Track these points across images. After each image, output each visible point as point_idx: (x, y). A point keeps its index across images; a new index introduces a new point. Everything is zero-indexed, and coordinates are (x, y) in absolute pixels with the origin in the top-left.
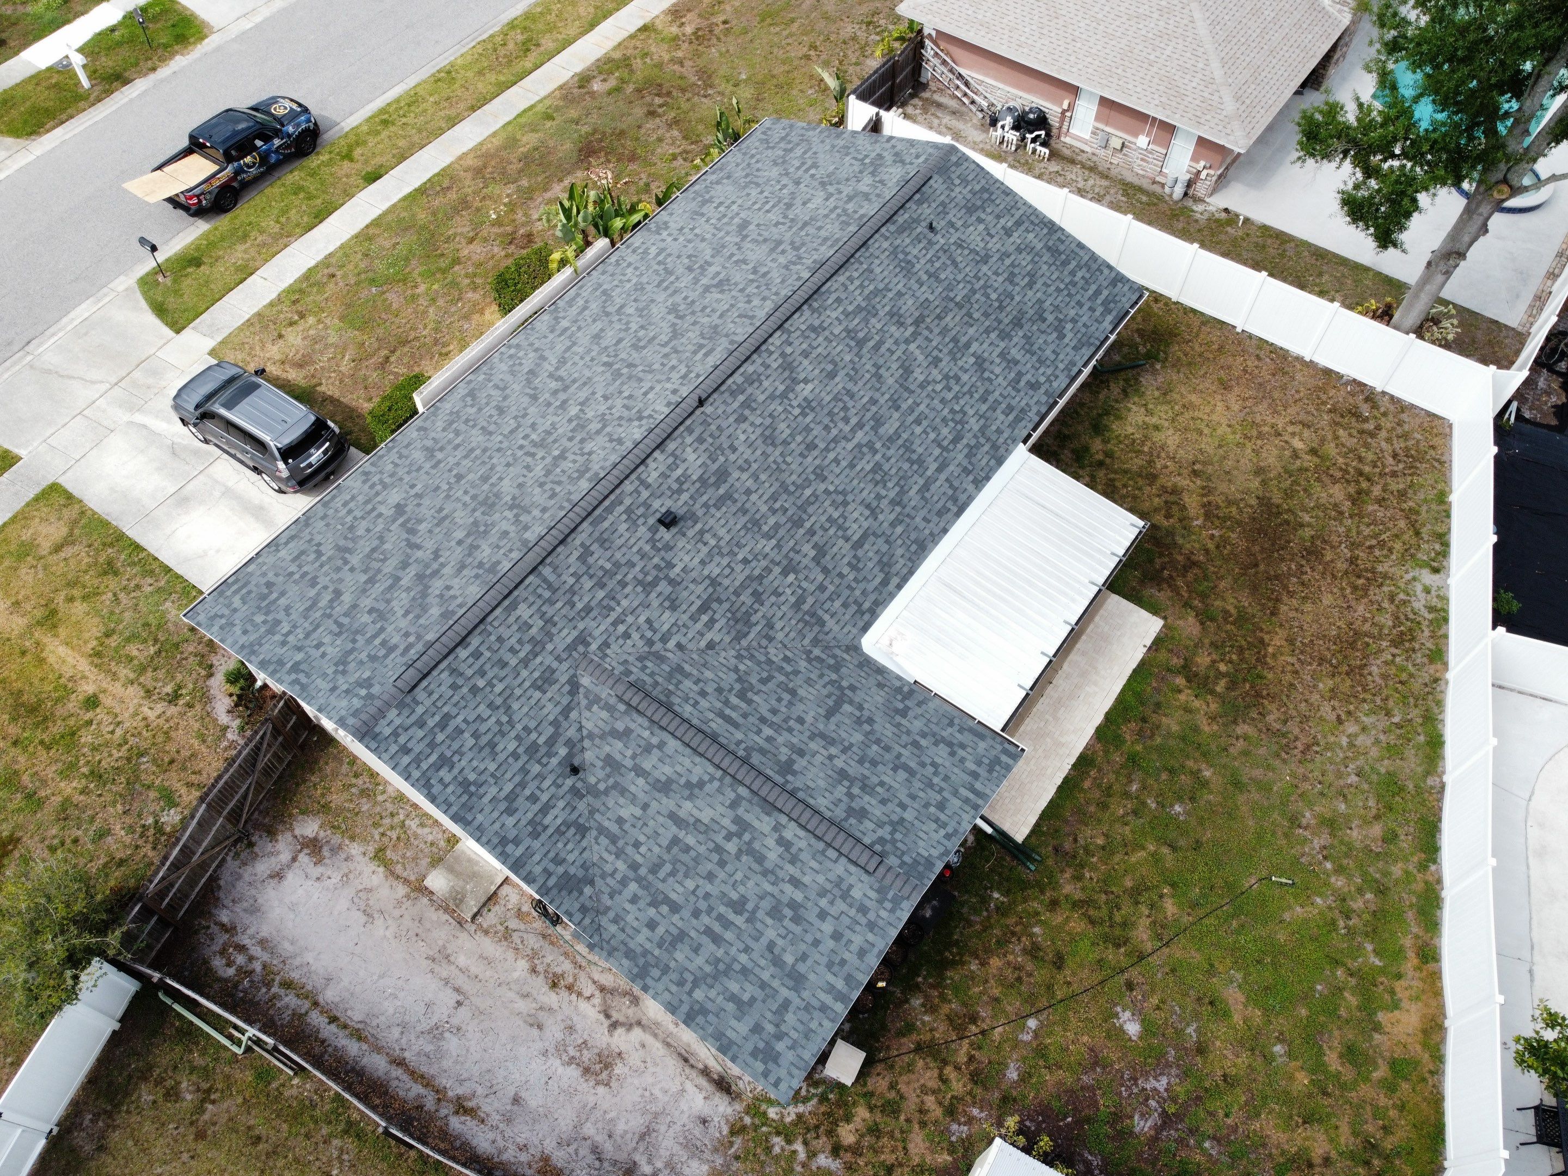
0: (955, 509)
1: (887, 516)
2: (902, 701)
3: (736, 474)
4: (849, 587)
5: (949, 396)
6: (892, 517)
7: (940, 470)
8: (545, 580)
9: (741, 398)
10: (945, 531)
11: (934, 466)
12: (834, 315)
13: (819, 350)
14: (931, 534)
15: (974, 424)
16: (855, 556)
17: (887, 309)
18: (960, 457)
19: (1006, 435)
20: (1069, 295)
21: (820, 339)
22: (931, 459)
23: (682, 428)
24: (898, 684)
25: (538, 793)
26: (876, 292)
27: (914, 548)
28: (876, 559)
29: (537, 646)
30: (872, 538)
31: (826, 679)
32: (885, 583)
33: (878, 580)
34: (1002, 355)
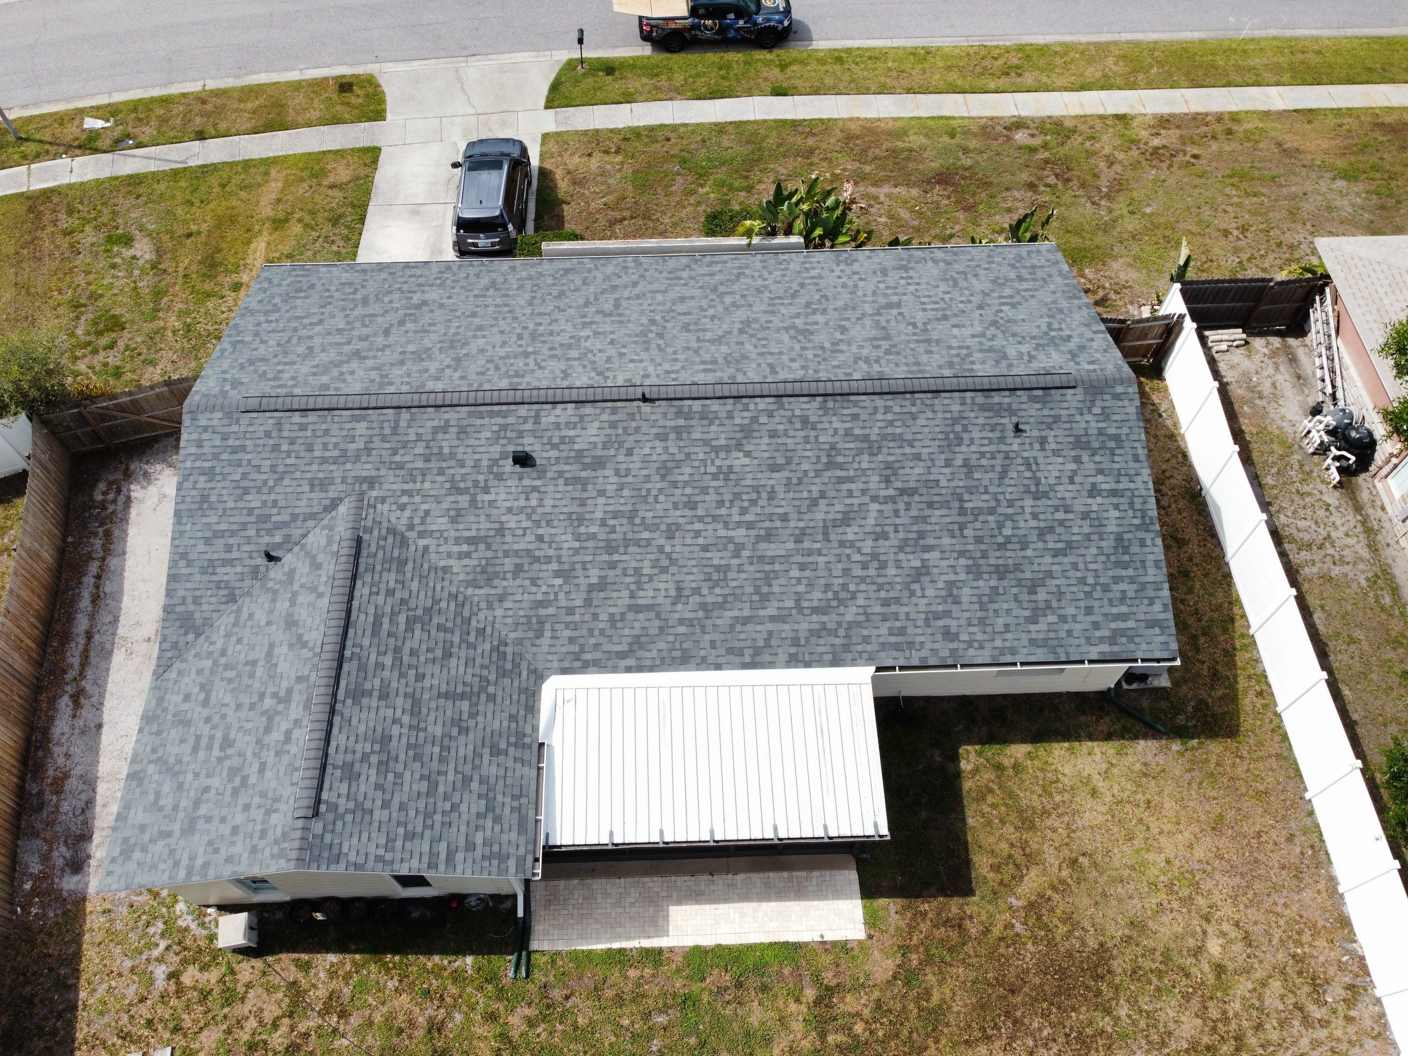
0: (747, 659)
1: (683, 610)
2: (509, 744)
3: (608, 472)
4: (591, 631)
5: (858, 572)
6: (692, 615)
7: (773, 619)
8: (397, 422)
9: (681, 422)
10: (718, 667)
11: (771, 611)
12: (836, 425)
13: (789, 441)
14: (704, 659)
15: (851, 613)
16: (623, 614)
17: (891, 458)
18: (804, 626)
19: (869, 648)
20: (1088, 595)
21: (802, 433)
22: (776, 604)
23: (609, 404)
24: (528, 730)
25: (235, 548)
26: (899, 439)
27: (677, 654)
28: (637, 632)
29: (343, 458)
30: (652, 615)
31: (485, 672)
32: (622, 655)
33: (619, 648)
34: (951, 584)
